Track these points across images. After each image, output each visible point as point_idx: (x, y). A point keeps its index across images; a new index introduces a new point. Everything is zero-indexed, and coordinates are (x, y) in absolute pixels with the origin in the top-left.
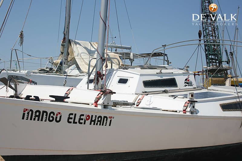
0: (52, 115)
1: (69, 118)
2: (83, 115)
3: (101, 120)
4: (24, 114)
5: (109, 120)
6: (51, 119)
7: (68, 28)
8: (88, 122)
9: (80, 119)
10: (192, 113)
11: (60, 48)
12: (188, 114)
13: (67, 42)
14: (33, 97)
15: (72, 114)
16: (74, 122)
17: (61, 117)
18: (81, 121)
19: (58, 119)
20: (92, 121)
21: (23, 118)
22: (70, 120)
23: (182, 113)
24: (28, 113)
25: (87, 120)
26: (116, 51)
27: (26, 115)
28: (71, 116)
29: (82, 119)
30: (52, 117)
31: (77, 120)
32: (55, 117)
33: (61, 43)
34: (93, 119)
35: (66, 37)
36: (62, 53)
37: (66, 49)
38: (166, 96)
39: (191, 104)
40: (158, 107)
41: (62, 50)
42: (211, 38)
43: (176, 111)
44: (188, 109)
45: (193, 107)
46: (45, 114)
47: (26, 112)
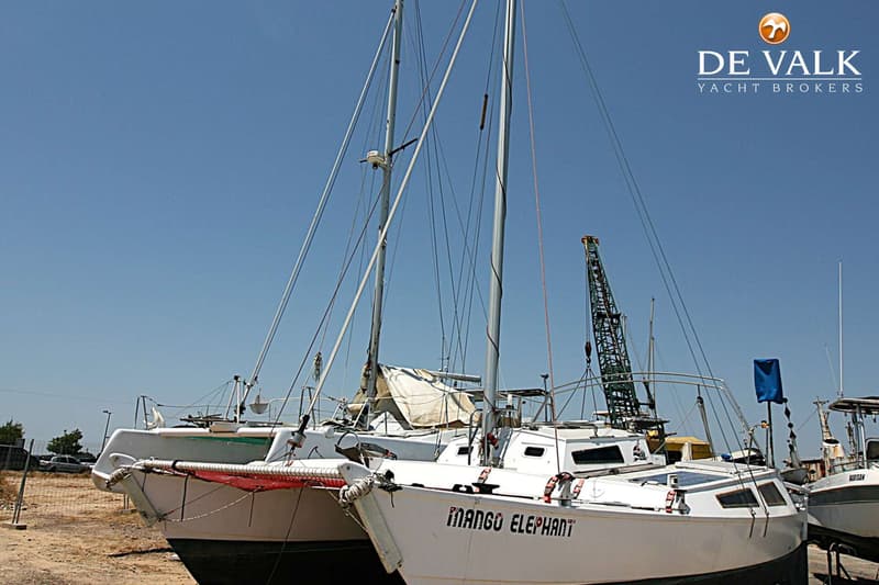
0: (489, 517)
1: (514, 523)
2: (532, 518)
3: (555, 527)
4: (451, 516)
5: (568, 525)
6: (488, 524)
7: (377, 343)
8: (540, 529)
9: (529, 525)
10: (682, 512)
11: (361, 381)
12: (676, 513)
13: (374, 370)
14: (464, 489)
15: (517, 516)
16: (521, 531)
17: (501, 521)
18: (530, 528)
19: (498, 526)
20: (544, 527)
21: (449, 524)
22: (514, 527)
23: (663, 512)
24: (456, 515)
25: (539, 525)
26: (455, 385)
27: (454, 517)
28: (516, 520)
29: (531, 525)
30: (490, 522)
31: (524, 527)
32: (493, 521)
33: (363, 371)
34: (547, 524)
35: (373, 359)
36: (364, 390)
37: (373, 382)
38: (621, 480)
39: (678, 495)
40: (623, 502)
41: (363, 384)
42: (613, 357)
43: (652, 509)
44: (676, 505)
45: (683, 501)
46: (480, 516)
47: (454, 513)
